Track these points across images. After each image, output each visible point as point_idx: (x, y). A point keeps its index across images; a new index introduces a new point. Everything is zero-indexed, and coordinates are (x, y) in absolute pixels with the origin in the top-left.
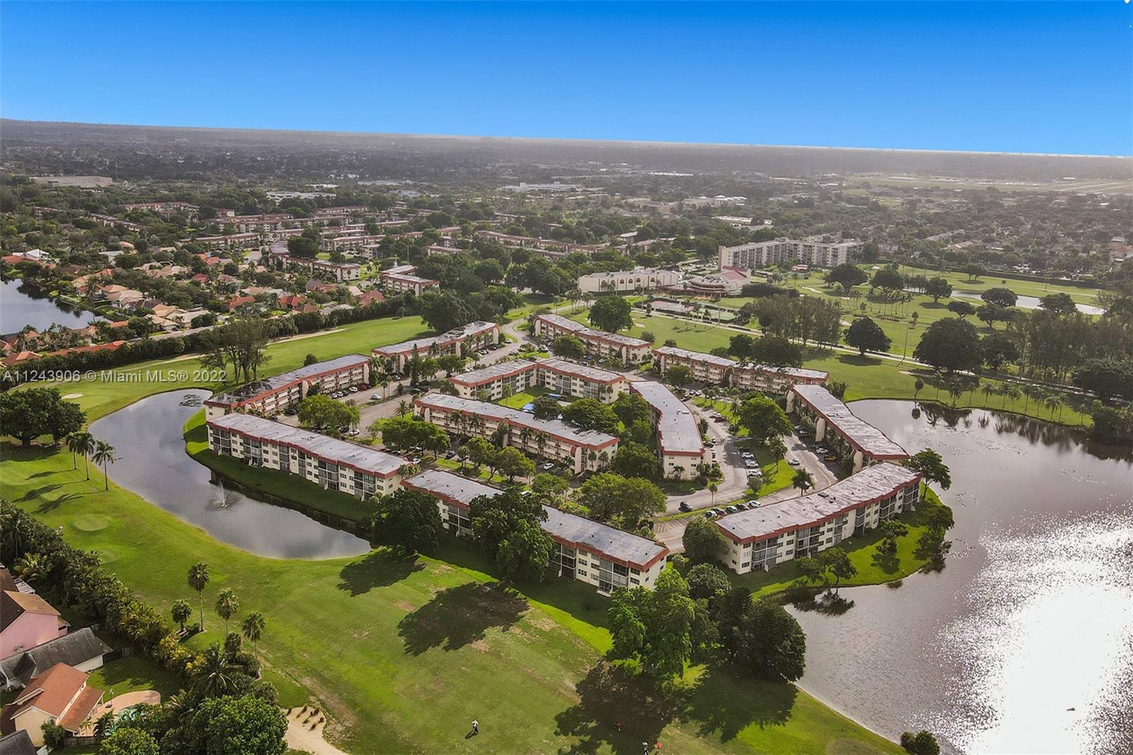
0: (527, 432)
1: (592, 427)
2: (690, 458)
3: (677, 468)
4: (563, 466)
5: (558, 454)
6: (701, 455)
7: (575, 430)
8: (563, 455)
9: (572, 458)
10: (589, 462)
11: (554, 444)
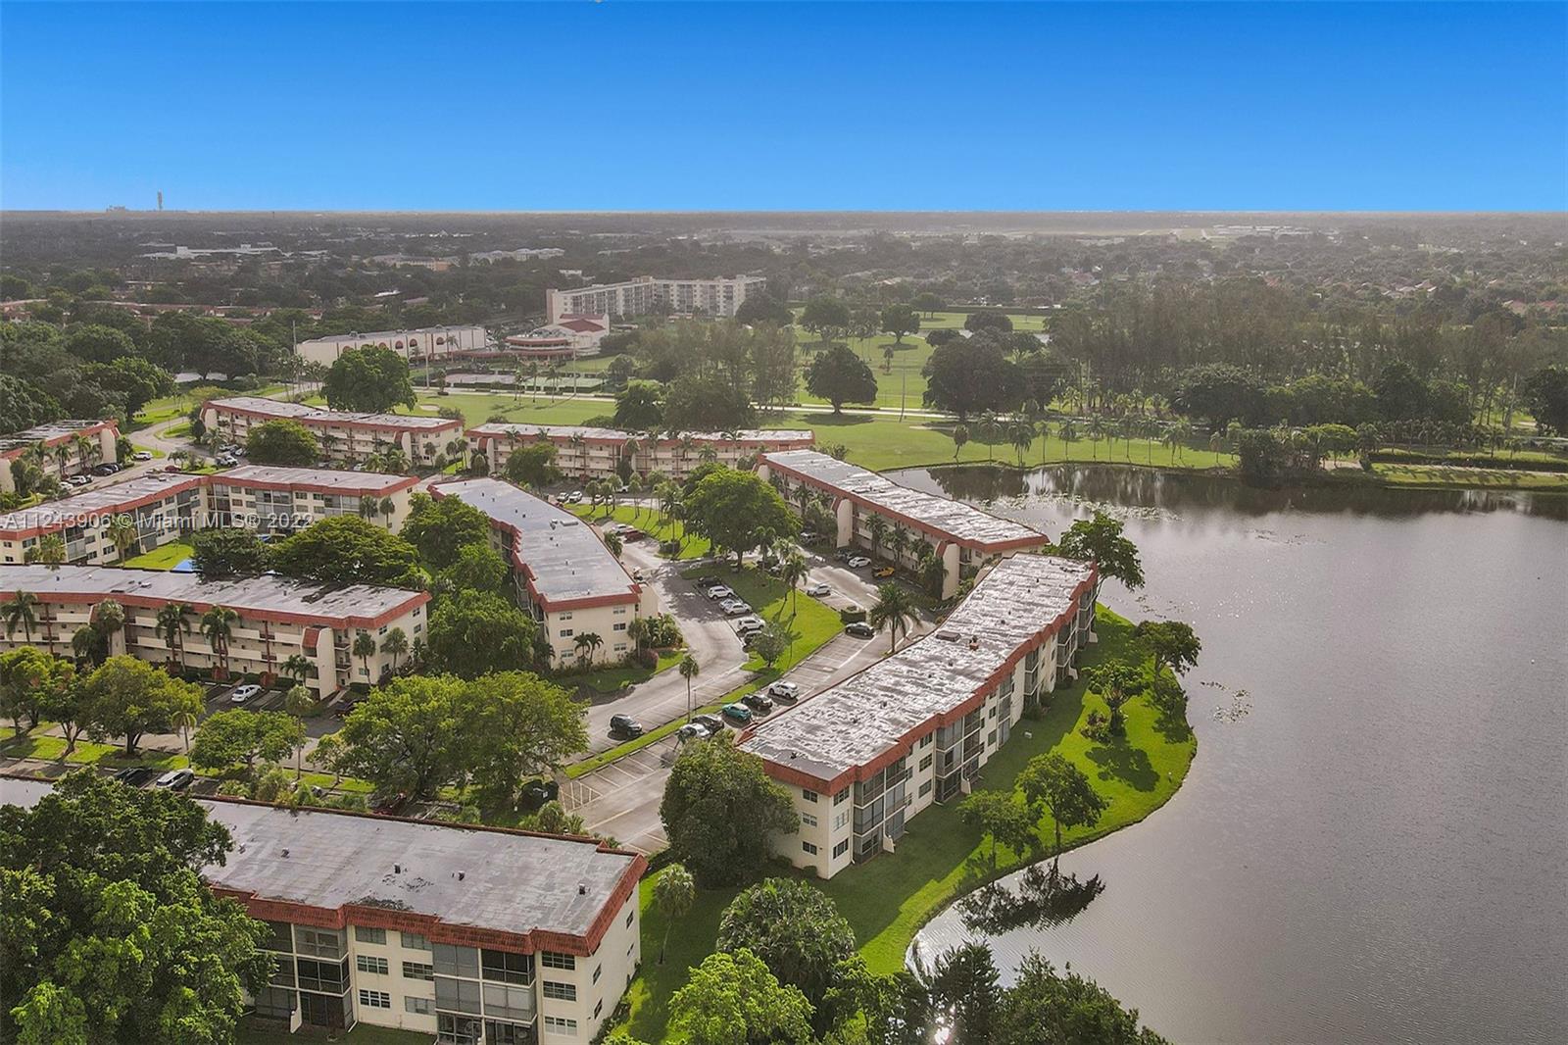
0: (175, 617)
1: (355, 580)
2: (610, 610)
3: (583, 640)
4: (287, 684)
5: (268, 658)
6: (633, 599)
7: (311, 591)
8: (282, 657)
9: (309, 659)
10: (357, 663)
11: (255, 634)
